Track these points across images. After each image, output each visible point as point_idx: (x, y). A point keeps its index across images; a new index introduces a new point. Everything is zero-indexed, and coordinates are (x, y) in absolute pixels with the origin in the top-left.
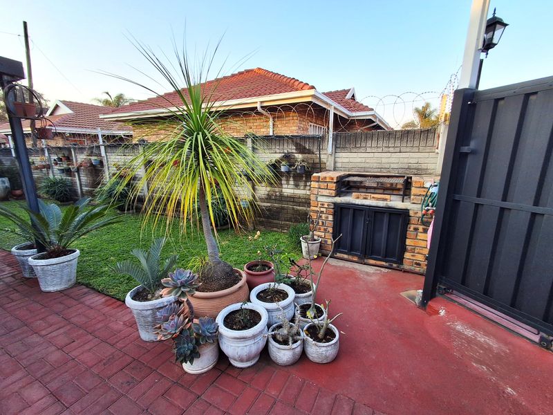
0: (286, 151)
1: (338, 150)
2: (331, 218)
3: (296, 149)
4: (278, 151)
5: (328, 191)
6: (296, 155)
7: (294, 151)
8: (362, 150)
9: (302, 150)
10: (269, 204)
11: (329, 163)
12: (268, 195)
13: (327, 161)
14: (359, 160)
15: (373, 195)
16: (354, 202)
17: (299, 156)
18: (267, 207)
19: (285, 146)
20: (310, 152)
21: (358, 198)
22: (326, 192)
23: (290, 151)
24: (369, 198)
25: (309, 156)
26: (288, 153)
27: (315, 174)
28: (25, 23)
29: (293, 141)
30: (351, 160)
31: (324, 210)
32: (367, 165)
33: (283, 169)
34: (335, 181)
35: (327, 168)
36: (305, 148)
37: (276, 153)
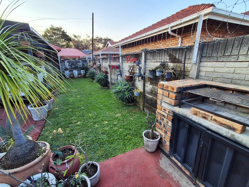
0: (163, 61)
1: (204, 59)
2: (170, 124)
3: (169, 59)
4: (158, 61)
5: (169, 99)
6: (169, 64)
7: (168, 61)
8: (232, 59)
9: (174, 60)
10: (151, 97)
11: (193, 72)
12: (151, 90)
13: (191, 69)
14: (226, 70)
15: (214, 117)
16: (190, 117)
17: (171, 65)
18: (150, 98)
19: (163, 57)
20: (179, 61)
21: (196, 114)
22: (167, 100)
23: (165, 61)
24: (209, 118)
25: (178, 64)
26: (164, 62)
27: (162, 83)
28: (93, 13)
29: (168, 53)
30: (217, 70)
31: (166, 115)
32: (236, 76)
33: (158, 74)
34: (175, 91)
35: (190, 76)
36: (175, 58)
37: (157, 62)
